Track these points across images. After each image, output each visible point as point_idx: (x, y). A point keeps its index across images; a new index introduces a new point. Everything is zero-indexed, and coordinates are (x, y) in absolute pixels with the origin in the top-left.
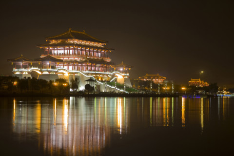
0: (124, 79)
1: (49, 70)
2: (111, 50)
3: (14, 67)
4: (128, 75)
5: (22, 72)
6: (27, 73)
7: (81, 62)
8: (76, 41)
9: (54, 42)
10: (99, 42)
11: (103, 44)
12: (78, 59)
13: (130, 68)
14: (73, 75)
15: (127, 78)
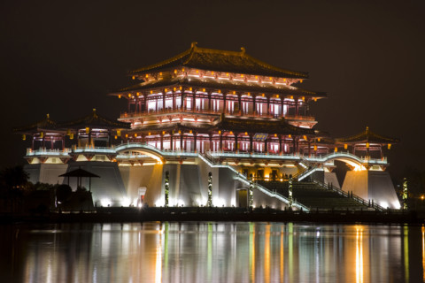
0: (367, 174)
1: (87, 150)
2: (316, 96)
3: (30, 146)
4: (384, 161)
5: (42, 158)
6: (58, 161)
7: (206, 129)
8: (197, 75)
9: (150, 79)
10: (277, 75)
11: (294, 81)
12: (197, 122)
13: (389, 145)
14: (178, 163)
15: (380, 169)
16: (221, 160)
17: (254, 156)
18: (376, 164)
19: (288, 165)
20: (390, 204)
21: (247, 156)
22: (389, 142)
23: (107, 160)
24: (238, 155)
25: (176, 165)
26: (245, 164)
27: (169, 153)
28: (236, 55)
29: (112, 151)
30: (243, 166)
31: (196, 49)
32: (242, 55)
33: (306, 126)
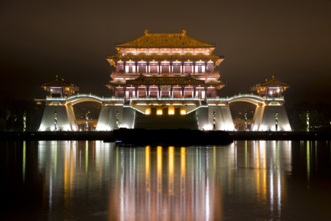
4: (281, 99)
14: (112, 104)
15: (279, 104)
16: (135, 102)
18: (274, 101)
19: (188, 104)
22: (286, 86)
23: (61, 104)
25: (110, 106)
26: (155, 104)
27: (106, 100)
28: (178, 35)
29: (62, 99)
30: (152, 106)
31: (147, 35)
32: (183, 35)
33: (213, 78)
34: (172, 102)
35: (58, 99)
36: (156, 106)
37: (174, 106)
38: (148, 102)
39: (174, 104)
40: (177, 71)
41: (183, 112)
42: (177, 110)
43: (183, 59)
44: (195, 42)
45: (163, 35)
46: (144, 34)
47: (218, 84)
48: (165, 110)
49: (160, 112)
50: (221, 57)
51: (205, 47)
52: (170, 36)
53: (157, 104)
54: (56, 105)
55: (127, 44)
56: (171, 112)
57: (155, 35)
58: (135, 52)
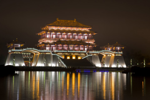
4: (121, 53)
11: (88, 29)
12: (51, 42)
13: (123, 48)
14: (44, 54)
15: (120, 55)
16: (57, 53)
17: (69, 51)
18: (118, 53)
19: (82, 54)
20: (122, 66)
21: (66, 51)
22: (123, 47)
23: (19, 53)
24: (63, 51)
25: (43, 54)
26: (66, 54)
27: (41, 51)
28: (72, 21)
29: (21, 50)
30: (65, 54)
31: (58, 20)
32: (75, 21)
33: (92, 42)
34: (74, 53)
35: (18, 50)
36: (67, 55)
37: (75, 55)
38: (63, 53)
39: (75, 54)
40: (74, 38)
41: (79, 58)
42: (77, 57)
43: (78, 32)
44: (81, 25)
45: (66, 21)
46: (57, 20)
47: (94, 45)
48: (71, 57)
49: (68, 58)
50: (95, 32)
51: (88, 27)
52: (69, 21)
53: (67, 54)
54: (17, 53)
55: (51, 24)
56: (74, 58)
57: (62, 21)
58: (55, 28)
